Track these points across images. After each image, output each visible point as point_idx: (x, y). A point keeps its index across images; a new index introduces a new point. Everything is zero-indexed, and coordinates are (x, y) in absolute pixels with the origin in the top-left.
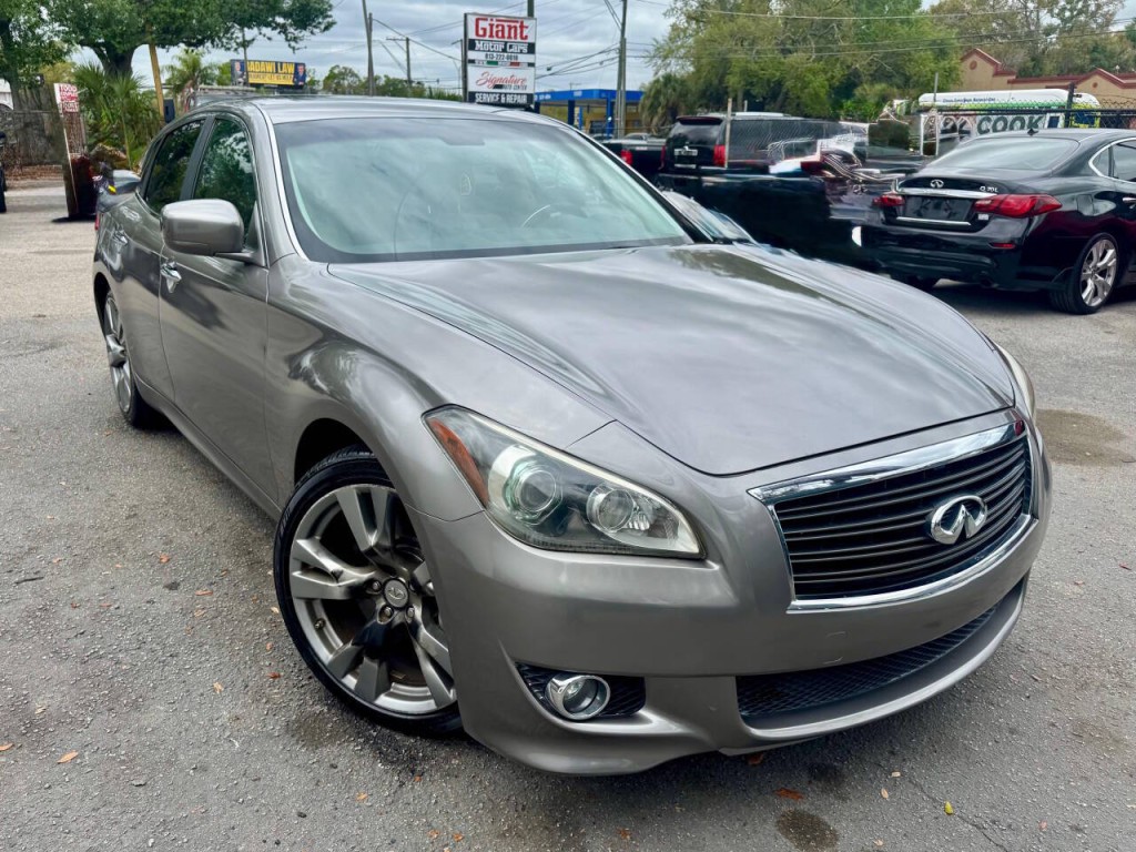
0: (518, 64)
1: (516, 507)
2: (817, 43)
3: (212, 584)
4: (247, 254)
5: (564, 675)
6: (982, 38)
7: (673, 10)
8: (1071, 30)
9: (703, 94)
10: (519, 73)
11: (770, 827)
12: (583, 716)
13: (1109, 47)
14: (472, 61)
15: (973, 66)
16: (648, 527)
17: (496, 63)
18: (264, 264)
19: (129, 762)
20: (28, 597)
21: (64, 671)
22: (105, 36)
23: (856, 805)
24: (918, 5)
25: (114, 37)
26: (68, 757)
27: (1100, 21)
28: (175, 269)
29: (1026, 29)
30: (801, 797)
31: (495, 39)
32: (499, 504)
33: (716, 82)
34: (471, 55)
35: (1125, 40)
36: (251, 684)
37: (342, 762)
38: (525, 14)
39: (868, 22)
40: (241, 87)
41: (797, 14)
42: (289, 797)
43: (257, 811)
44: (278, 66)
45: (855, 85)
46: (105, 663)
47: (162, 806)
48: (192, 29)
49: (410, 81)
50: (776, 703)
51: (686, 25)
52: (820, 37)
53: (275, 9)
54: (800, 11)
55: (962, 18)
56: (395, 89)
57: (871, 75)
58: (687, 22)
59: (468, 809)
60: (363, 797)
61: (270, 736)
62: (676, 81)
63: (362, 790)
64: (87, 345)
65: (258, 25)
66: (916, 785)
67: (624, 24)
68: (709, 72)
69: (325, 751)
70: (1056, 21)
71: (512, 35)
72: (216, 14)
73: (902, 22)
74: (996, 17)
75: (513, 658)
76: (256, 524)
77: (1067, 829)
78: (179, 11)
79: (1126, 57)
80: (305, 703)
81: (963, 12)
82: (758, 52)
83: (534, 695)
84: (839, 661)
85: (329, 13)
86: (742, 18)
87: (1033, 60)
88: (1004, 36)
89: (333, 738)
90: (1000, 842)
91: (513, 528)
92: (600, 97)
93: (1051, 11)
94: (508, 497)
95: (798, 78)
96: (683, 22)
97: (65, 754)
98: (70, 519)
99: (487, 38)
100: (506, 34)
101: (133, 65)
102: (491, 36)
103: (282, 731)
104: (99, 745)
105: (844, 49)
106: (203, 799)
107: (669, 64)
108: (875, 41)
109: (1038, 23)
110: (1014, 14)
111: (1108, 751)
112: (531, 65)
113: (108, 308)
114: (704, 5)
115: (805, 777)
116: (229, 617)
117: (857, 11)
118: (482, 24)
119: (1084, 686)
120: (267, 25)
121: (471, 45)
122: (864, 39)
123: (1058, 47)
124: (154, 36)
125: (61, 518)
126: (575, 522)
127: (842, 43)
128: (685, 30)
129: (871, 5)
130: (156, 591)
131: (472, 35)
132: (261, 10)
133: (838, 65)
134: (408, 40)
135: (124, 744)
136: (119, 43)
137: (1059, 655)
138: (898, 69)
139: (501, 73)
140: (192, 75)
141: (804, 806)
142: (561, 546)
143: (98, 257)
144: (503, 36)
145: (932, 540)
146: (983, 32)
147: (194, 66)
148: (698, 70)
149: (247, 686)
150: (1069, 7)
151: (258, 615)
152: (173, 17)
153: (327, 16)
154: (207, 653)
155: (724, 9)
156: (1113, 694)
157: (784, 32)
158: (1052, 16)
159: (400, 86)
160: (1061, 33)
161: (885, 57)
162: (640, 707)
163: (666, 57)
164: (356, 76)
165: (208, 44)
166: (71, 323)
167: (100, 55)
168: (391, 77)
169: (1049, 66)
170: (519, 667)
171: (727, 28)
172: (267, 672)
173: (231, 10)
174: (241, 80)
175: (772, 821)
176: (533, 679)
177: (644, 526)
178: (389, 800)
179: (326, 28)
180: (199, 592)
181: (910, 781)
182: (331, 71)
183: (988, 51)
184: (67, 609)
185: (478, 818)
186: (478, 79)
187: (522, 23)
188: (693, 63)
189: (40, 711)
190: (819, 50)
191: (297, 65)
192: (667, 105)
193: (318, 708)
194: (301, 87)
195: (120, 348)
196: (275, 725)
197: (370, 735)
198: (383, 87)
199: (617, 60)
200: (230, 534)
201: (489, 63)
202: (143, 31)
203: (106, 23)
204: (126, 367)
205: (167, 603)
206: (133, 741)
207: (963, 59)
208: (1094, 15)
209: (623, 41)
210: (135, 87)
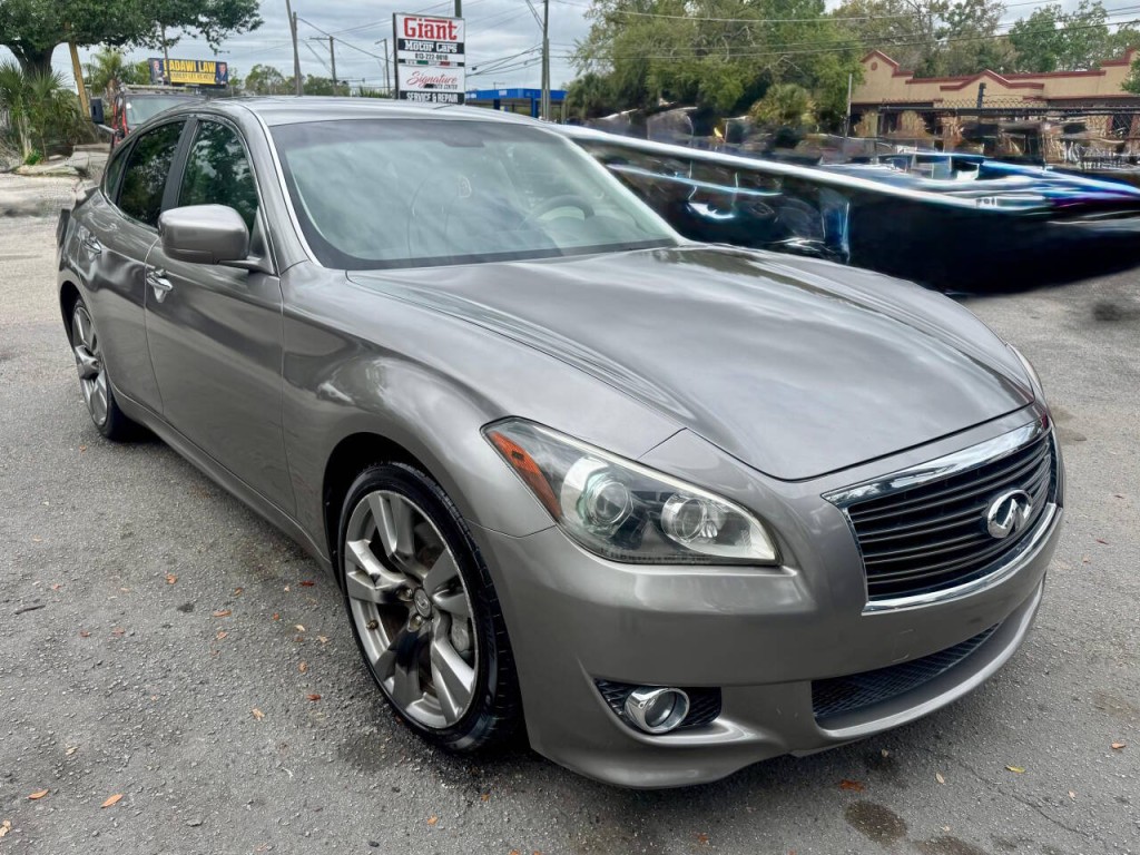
0: (448, 64)
1: (589, 519)
2: (730, 44)
3: (227, 604)
4: (253, 261)
5: (646, 688)
6: (880, 40)
7: (592, 11)
8: (960, 33)
9: (623, 94)
10: (450, 73)
11: (841, 820)
12: (663, 728)
13: (994, 50)
14: (403, 61)
15: (874, 67)
16: (716, 534)
17: (426, 63)
18: (273, 272)
19: (179, 800)
20: (31, 627)
21: (88, 706)
22: (22, 34)
23: (916, 792)
24: (822, 7)
25: (31, 35)
26: (112, 800)
27: (985, 25)
28: (164, 277)
29: (920, 32)
30: (862, 788)
31: (424, 38)
32: (574, 519)
33: (636, 82)
34: (402, 54)
35: (1008, 42)
36: (292, 708)
37: (404, 785)
38: (453, 14)
39: (777, 25)
40: (162, 86)
41: (711, 17)
42: (357, 826)
43: (327, 843)
44: (199, 65)
45: (768, 85)
46: (131, 695)
47: (224, 846)
48: (113, 27)
49: (335, 80)
50: (842, 702)
51: (605, 26)
52: (734, 39)
53: (199, 7)
54: (713, 14)
55: (862, 22)
56: (319, 88)
57: (782, 76)
58: (607, 23)
59: (543, 826)
60: (433, 820)
61: (323, 762)
62: (598, 80)
63: (430, 813)
64: (42, 356)
65: (182, 24)
66: (966, 768)
67: (546, 25)
68: (629, 73)
69: (384, 774)
70: (947, 25)
71: (442, 35)
72: (139, 12)
73: (808, 25)
74: (893, 21)
75: (591, 675)
76: (261, 538)
77: (1114, 801)
78: (99, 8)
79: (1008, 59)
80: (353, 724)
81: (864, 15)
82: (675, 53)
83: (613, 710)
84: (906, 658)
85: (256, 12)
86: (659, 21)
87: (927, 61)
88: (900, 39)
89: (389, 761)
90: (1057, 819)
91: (590, 543)
92: (525, 96)
93: (941, 16)
94: (582, 512)
95: (712, 79)
96: (602, 24)
97: (107, 798)
98: (61, 542)
99: (416, 38)
100: (435, 34)
101: (52, 64)
102: (420, 36)
103: (336, 756)
104: (144, 784)
105: (756, 51)
106: (267, 835)
107: (591, 64)
108: (784, 43)
109: (930, 28)
110: (908, 18)
111: (1131, 722)
112: (461, 64)
113: (78, 318)
114: (621, 7)
115: (862, 768)
116: (254, 638)
117: (767, 14)
118: (412, 24)
119: (1094, 659)
120: (192, 23)
121: (401, 45)
122: (775, 41)
123: (948, 49)
124: (73, 33)
125: (52, 540)
126: (649, 533)
127: (754, 45)
128: (605, 31)
129: (780, 9)
130: (171, 614)
131: (401, 35)
132: (186, 8)
133: (751, 67)
134: (331, 39)
135: (170, 782)
136: (37, 41)
137: (1065, 630)
138: (807, 70)
139: (432, 72)
140: (114, 74)
141: (868, 797)
142: (639, 558)
143: (63, 265)
144: (432, 36)
145: (988, 535)
146: (881, 35)
147: (114, 65)
148: (618, 70)
149: (288, 711)
150: (957, 11)
151: (283, 634)
152: (93, 15)
153: (254, 15)
154: (239, 678)
155: (641, 10)
156: (1121, 665)
157: (699, 34)
158: (943, 20)
159: (324, 86)
160: (950, 37)
161: (795, 57)
162: (715, 716)
163: (586, 58)
164: (279, 75)
165: (130, 43)
166: (20, 332)
167: (17, 54)
168: (315, 76)
169: (941, 67)
170: (597, 683)
171: (643, 30)
172: (305, 694)
173: (153, 7)
174: (160, 79)
175: (841, 814)
176: (612, 695)
177: (712, 533)
178: (461, 822)
179: (254, 27)
180: (216, 613)
181: (960, 764)
182: (254, 70)
183: (887, 52)
184: (78, 639)
185: (553, 833)
186: (408, 77)
187: (450, 23)
188: (613, 63)
189: (71, 751)
190: (732, 51)
191: (218, 64)
192: (590, 103)
193: (367, 729)
194: (224, 86)
195: (91, 360)
196: (327, 751)
197: (426, 754)
198: (306, 87)
199: (541, 60)
200: (235, 549)
201: (419, 62)
202: (61, 29)
203: (23, 20)
204: (101, 379)
205: (184, 626)
206: (179, 778)
207: (864, 61)
208: (980, 19)
209: (546, 42)
210: (55, 86)
